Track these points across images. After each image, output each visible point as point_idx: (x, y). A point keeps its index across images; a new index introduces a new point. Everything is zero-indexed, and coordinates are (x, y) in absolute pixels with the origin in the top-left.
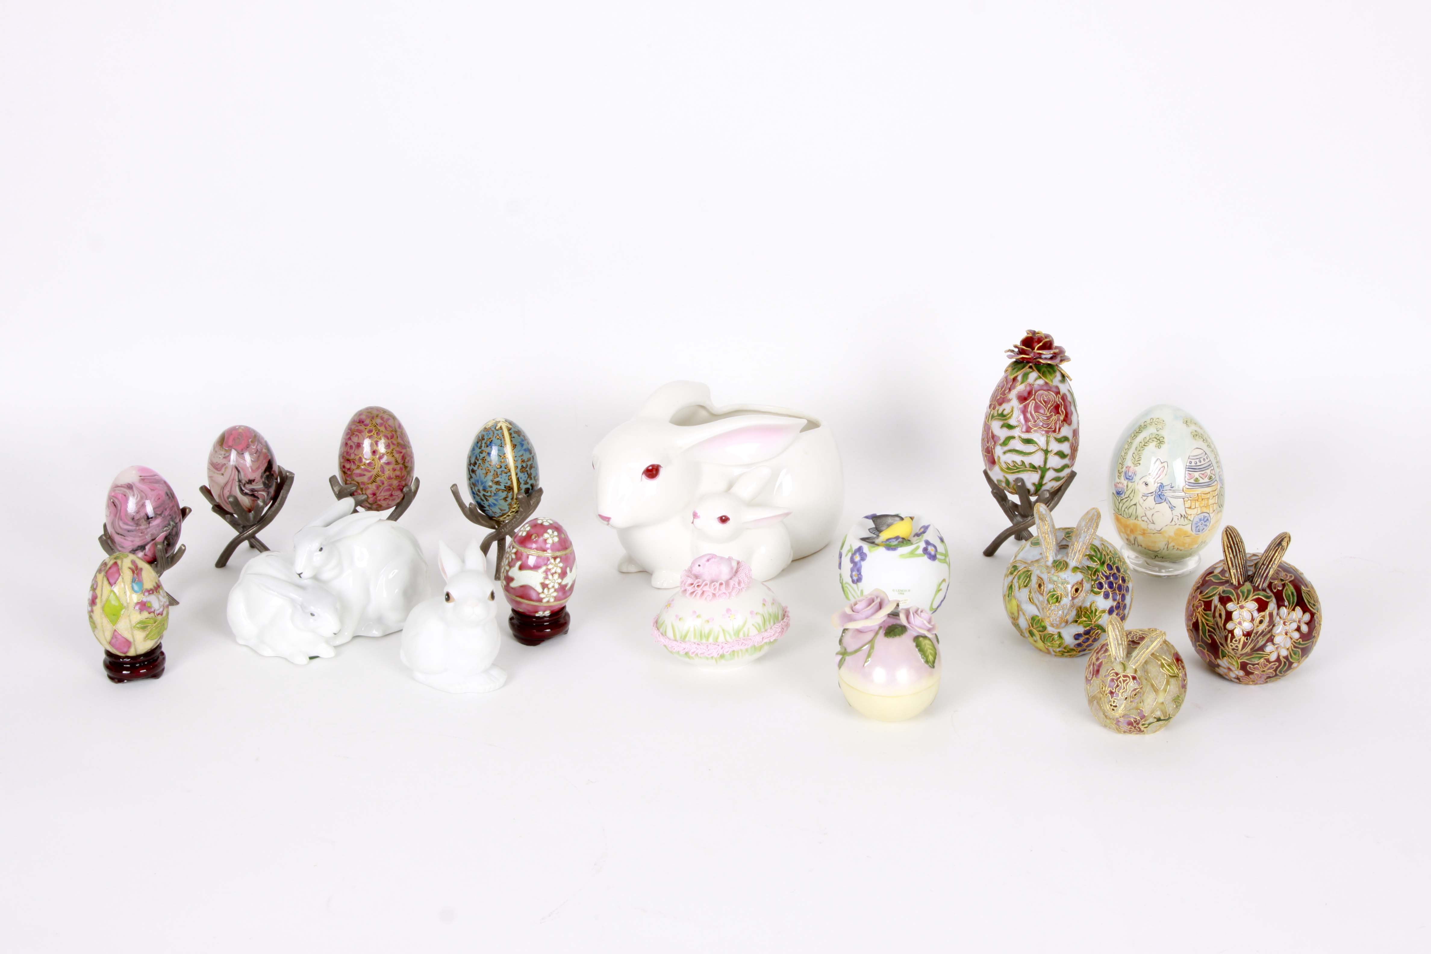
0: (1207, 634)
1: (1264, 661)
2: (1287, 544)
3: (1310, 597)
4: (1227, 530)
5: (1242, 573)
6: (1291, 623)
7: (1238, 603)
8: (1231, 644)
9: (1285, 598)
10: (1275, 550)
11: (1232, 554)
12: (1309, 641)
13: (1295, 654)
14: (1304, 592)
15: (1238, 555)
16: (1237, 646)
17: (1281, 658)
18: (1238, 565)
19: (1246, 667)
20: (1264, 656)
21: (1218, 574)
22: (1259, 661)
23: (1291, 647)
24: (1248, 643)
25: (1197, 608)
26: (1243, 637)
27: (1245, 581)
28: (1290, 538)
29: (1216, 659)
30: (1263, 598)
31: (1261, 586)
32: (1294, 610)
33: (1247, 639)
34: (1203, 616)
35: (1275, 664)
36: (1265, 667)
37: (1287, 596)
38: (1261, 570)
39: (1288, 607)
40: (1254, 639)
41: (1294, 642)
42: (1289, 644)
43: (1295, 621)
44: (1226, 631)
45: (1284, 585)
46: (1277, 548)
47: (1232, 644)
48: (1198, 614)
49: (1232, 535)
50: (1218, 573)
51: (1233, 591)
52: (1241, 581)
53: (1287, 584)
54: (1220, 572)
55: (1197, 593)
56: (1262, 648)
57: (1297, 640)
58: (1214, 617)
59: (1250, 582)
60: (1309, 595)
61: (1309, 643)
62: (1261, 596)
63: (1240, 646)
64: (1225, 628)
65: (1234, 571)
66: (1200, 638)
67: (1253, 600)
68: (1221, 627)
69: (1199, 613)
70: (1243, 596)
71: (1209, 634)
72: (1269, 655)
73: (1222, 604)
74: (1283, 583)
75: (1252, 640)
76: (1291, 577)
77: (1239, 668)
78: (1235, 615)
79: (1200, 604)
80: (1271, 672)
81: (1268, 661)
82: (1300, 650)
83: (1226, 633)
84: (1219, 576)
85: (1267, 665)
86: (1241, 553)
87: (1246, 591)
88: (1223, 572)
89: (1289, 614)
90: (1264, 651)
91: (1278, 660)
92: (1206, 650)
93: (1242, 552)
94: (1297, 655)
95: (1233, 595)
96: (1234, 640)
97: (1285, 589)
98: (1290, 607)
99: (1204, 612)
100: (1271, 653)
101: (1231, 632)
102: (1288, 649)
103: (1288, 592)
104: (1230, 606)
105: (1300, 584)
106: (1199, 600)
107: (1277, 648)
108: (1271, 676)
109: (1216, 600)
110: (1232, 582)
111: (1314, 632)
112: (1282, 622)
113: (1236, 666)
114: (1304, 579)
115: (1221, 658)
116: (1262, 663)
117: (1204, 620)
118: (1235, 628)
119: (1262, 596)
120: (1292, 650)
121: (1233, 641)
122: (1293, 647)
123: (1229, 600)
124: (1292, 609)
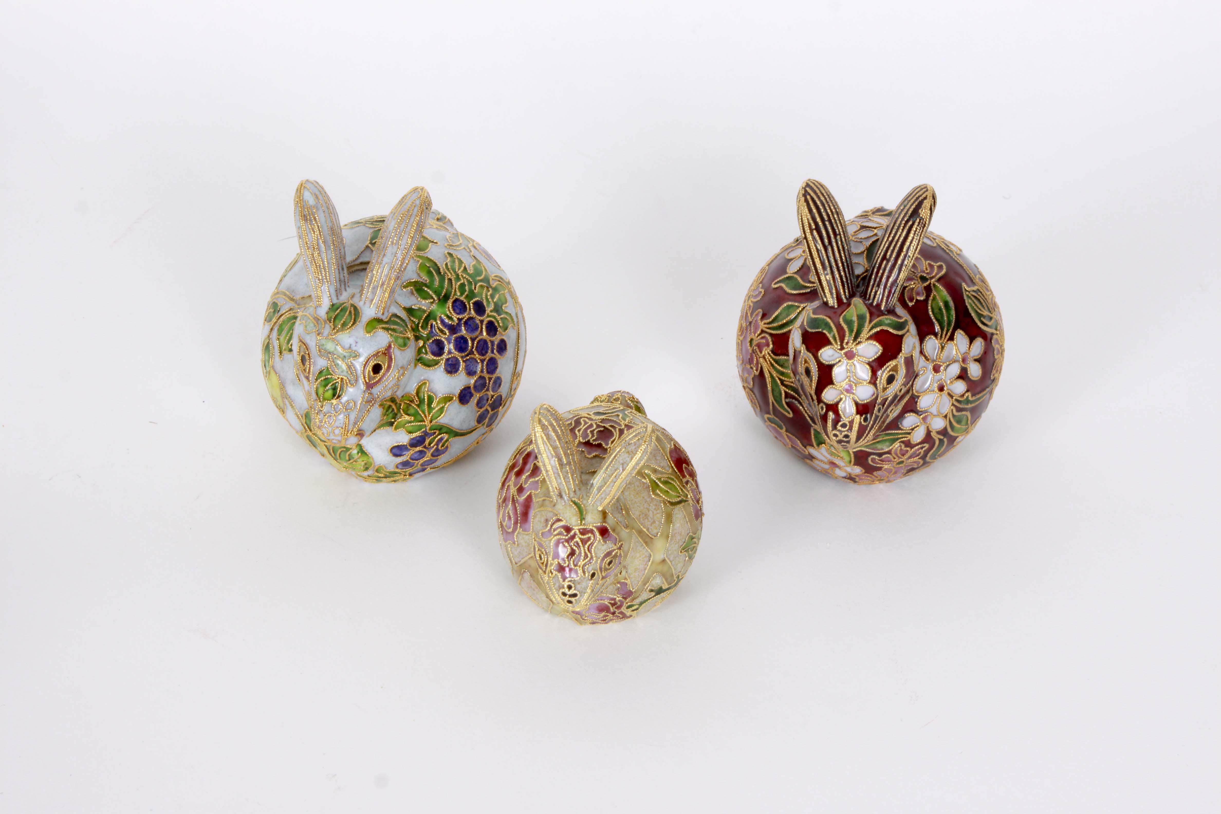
0: (784, 403)
1: (901, 446)
2: (931, 213)
3: (981, 303)
4: (806, 191)
5: (844, 280)
6: (948, 366)
7: (842, 348)
8: (834, 432)
9: (934, 320)
10: (907, 227)
11: (820, 242)
12: (985, 392)
13: (959, 422)
14: (968, 296)
15: (834, 244)
16: (846, 436)
17: (933, 434)
18: (833, 264)
19: (867, 459)
20: (900, 436)
21: (796, 276)
22: (891, 448)
23: (952, 410)
24: (868, 426)
25: (760, 346)
26: (858, 416)
27: (852, 295)
28: (934, 198)
29: (805, 447)
30: (891, 330)
31: (884, 304)
32: (951, 338)
33: (865, 420)
34: (772, 365)
35: (922, 448)
36: (903, 455)
37: (936, 311)
38: (881, 271)
39: (939, 337)
40: (880, 415)
41: (957, 400)
42: (946, 406)
43: (955, 361)
44: (821, 404)
45: (928, 290)
46: (910, 223)
47: (838, 433)
48: (761, 360)
49: (818, 202)
50: (795, 273)
51: (828, 320)
52: (843, 297)
53: (934, 285)
54: (798, 271)
55: (757, 315)
56: (895, 424)
57: (963, 396)
58: (795, 373)
59: (861, 297)
60: (979, 300)
61: (984, 395)
62: (886, 323)
63: (853, 435)
64: (820, 401)
65: (828, 277)
66: (771, 407)
67: (870, 338)
68: (811, 397)
69: (764, 357)
70: (851, 331)
71: (787, 400)
72: (909, 434)
73: (808, 349)
74: (925, 284)
75: (877, 417)
76: (940, 267)
77: (852, 463)
78: (838, 373)
79: (764, 341)
80: (915, 462)
81: (908, 444)
82: (968, 414)
83: (822, 408)
84: (796, 279)
85: (907, 451)
86: (838, 237)
87: (855, 319)
88: (804, 270)
89: (943, 348)
90: (900, 429)
91: (928, 438)
92: (784, 429)
93: (840, 234)
94: (964, 422)
95: (830, 330)
96: (840, 424)
97: (931, 298)
98: (945, 333)
99: (774, 356)
100: (913, 429)
101: (833, 408)
102: (946, 416)
103: (938, 303)
104: (827, 354)
105: (959, 280)
106: (762, 331)
107: (924, 419)
108: (916, 467)
109: (796, 341)
110: (825, 299)
111: (994, 372)
112: (931, 367)
113: (847, 459)
114: (965, 266)
115: (815, 445)
116: (896, 449)
117: (775, 374)
118: (841, 399)
119: (889, 325)
120: (954, 416)
121: (839, 427)
122: (954, 411)
123: (826, 342)
124: (948, 337)
